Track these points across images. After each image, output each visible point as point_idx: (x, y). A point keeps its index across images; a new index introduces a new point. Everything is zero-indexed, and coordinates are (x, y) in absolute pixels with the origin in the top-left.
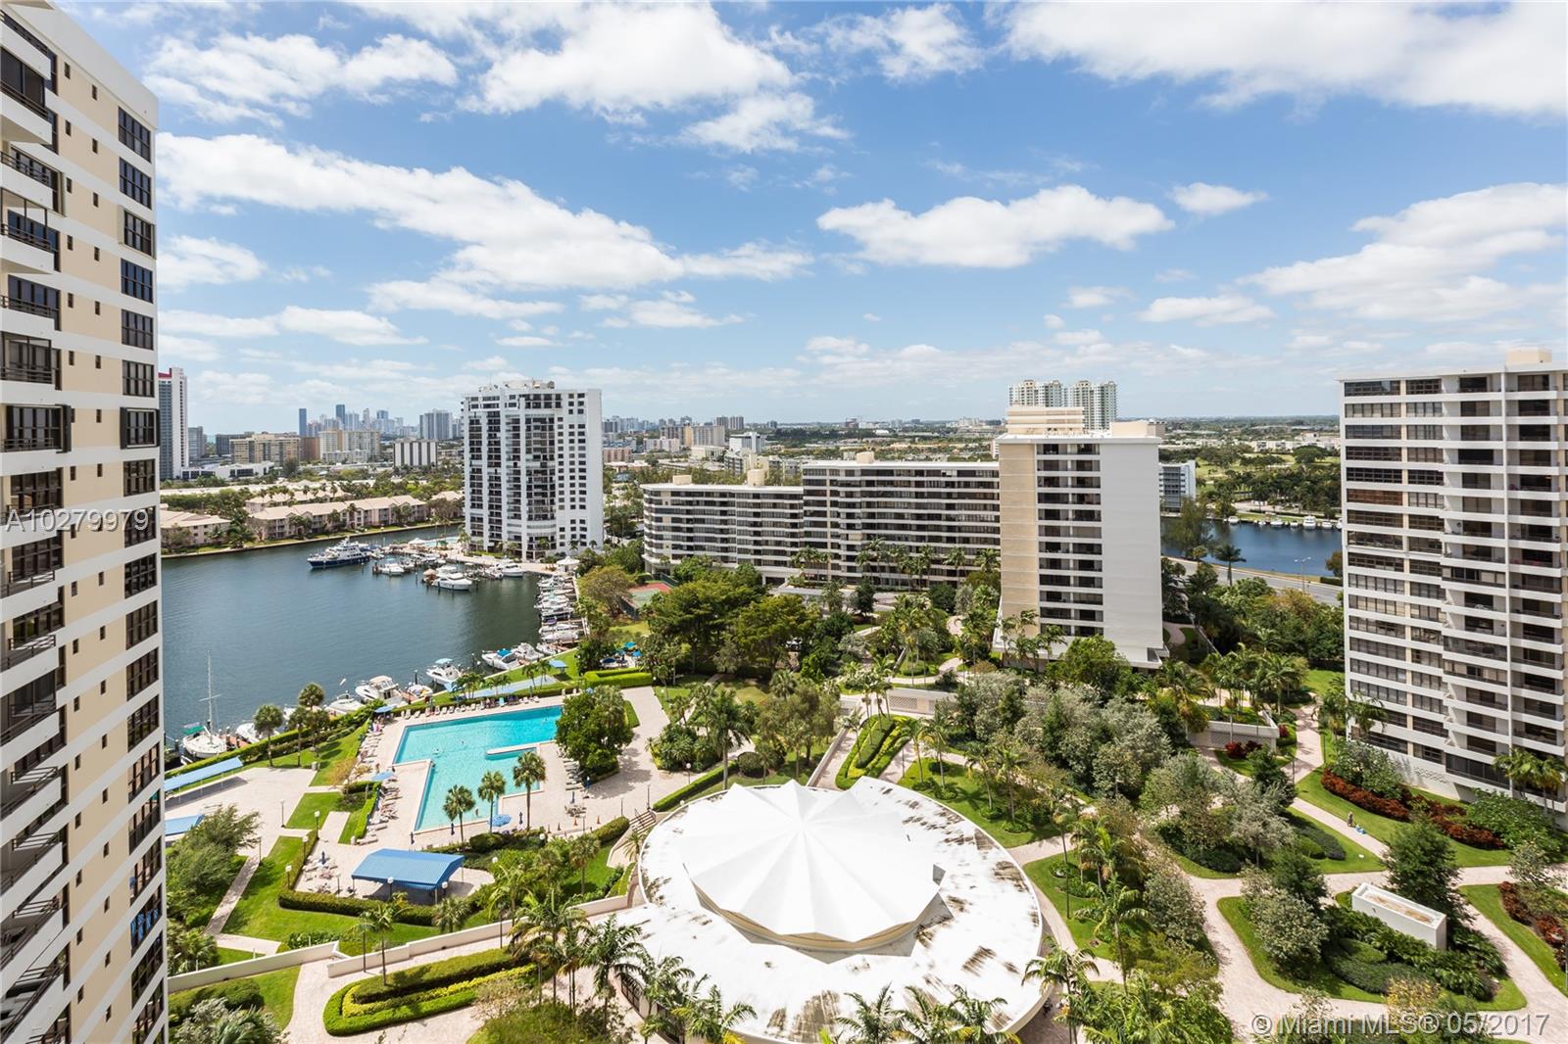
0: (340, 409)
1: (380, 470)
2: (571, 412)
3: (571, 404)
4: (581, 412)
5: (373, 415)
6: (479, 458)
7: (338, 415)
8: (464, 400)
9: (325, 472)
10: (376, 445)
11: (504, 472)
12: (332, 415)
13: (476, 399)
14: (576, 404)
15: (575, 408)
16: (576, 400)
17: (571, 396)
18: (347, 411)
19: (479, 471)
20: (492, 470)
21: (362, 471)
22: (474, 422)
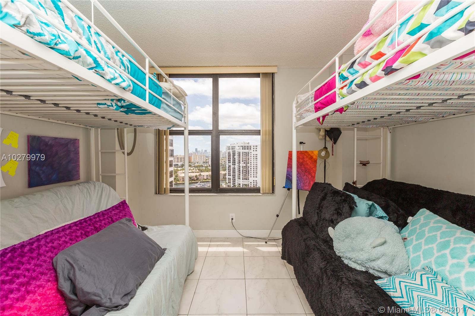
0: (196, 149)
1: (206, 165)
2: (254, 151)
3: (254, 148)
4: (256, 151)
5: (204, 151)
6: (230, 163)
7: (196, 151)
8: (226, 147)
9: (193, 165)
10: (205, 159)
11: (236, 166)
12: (194, 151)
13: (229, 147)
14: (255, 148)
15: (255, 150)
16: (255, 147)
17: (254, 146)
18: (198, 150)
19: (230, 166)
20: (233, 166)
21: (202, 165)
22: (229, 153)
